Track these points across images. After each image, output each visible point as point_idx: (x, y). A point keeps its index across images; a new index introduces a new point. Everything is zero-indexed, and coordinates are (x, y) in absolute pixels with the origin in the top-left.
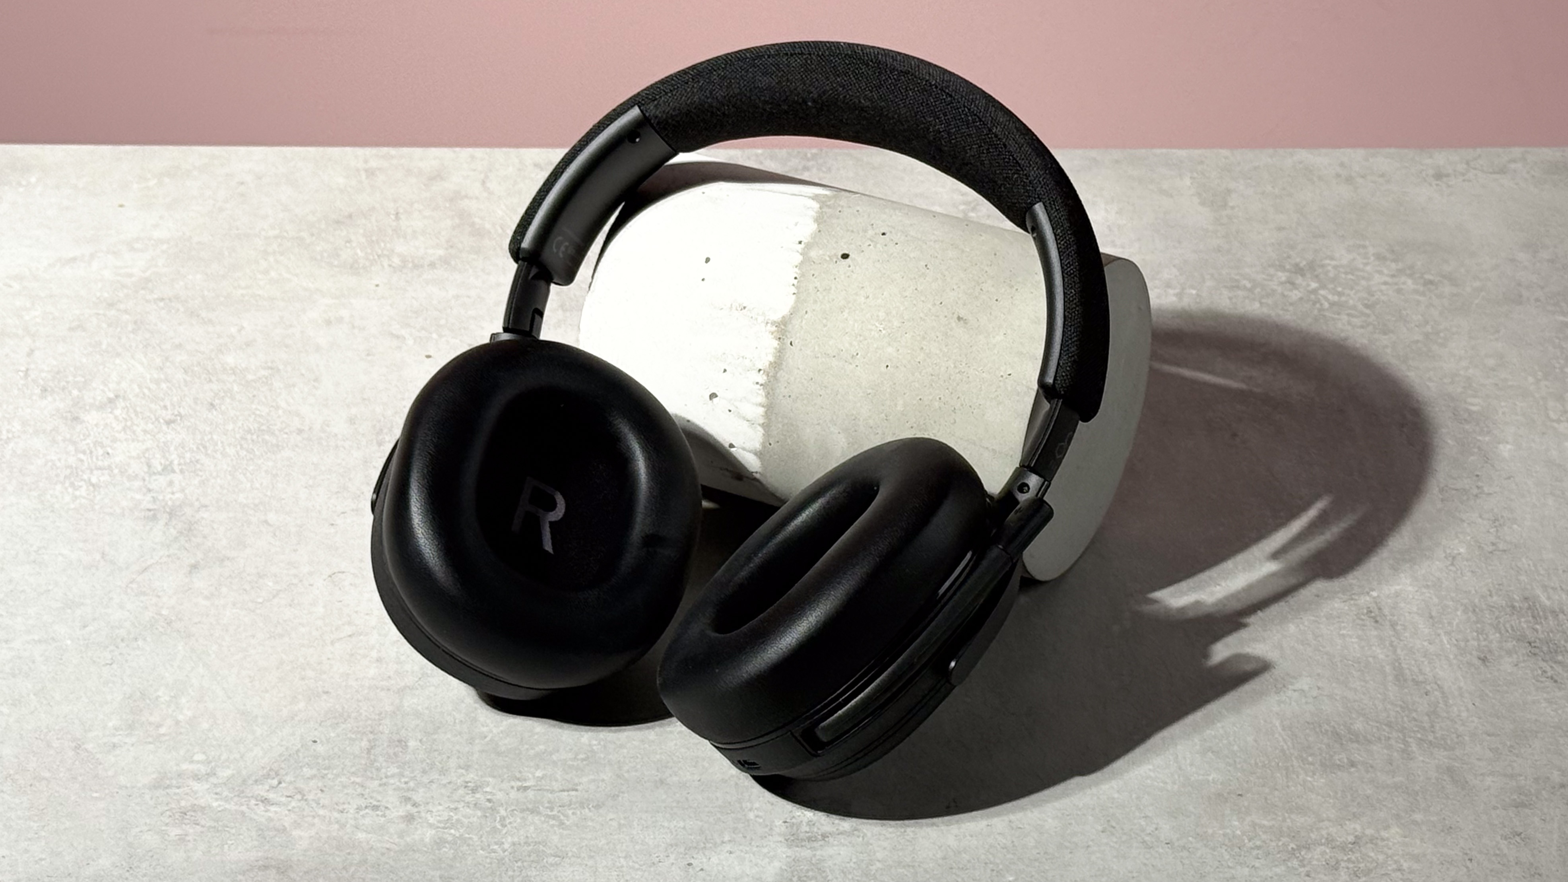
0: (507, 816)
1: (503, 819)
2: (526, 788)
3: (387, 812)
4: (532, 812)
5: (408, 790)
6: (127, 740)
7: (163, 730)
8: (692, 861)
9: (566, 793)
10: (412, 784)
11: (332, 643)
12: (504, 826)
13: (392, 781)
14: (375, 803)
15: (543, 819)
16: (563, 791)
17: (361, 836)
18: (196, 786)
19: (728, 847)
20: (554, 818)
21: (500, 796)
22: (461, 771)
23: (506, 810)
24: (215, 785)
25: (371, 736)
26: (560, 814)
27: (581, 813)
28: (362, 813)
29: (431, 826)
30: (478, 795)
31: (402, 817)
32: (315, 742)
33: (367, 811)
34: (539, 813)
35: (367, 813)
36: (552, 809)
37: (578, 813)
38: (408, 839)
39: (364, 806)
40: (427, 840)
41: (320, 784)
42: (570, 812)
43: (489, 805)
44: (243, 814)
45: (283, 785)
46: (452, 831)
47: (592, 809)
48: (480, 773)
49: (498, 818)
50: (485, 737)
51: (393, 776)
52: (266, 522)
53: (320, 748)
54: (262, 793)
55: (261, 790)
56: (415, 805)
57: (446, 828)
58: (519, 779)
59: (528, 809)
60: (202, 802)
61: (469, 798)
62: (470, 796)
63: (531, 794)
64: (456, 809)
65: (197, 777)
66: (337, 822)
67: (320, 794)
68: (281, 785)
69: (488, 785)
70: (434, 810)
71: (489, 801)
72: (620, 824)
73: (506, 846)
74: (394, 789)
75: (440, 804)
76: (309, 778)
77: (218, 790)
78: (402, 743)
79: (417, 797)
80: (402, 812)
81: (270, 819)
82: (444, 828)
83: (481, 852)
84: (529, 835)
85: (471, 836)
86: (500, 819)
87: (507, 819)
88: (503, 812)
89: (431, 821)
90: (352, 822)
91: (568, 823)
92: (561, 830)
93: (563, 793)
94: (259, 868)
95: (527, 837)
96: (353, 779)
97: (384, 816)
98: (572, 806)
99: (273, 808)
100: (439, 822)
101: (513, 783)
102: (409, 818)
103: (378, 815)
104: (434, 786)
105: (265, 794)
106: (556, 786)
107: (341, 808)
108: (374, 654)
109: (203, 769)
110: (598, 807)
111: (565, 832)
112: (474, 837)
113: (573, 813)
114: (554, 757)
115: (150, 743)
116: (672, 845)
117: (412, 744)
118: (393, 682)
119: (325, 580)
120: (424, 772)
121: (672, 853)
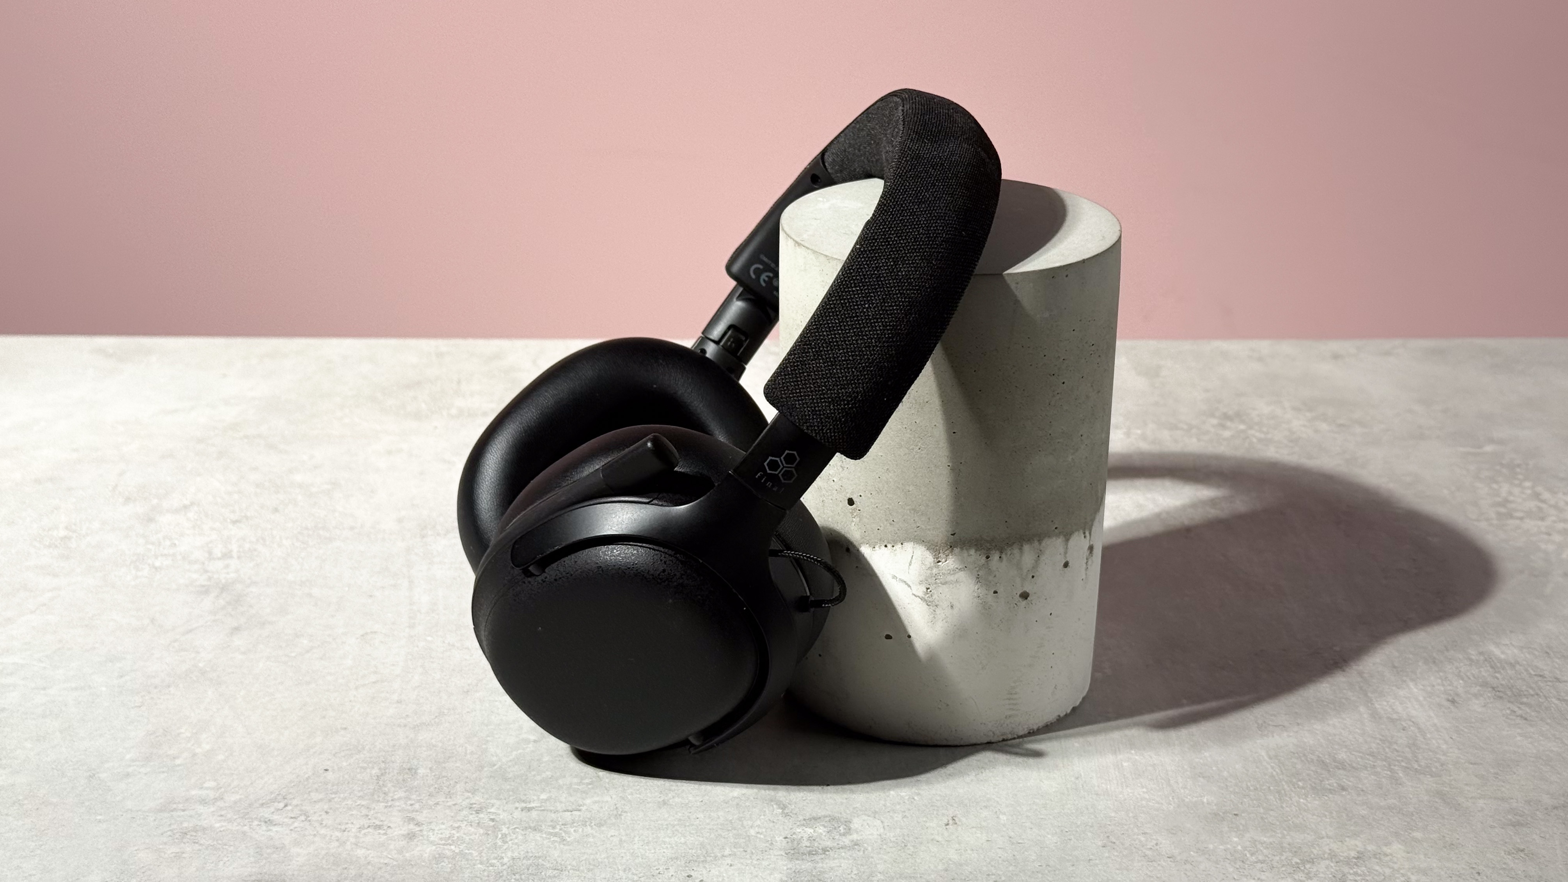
0: (509, 833)
1: (504, 836)
2: (529, 809)
3: (389, 831)
4: (534, 830)
5: (413, 811)
7: (177, 762)
9: (569, 813)
10: (417, 806)
11: (357, 689)
12: (505, 842)
13: (397, 804)
14: (378, 823)
15: (544, 836)
16: (568, 811)
17: (360, 852)
18: (202, 809)
20: (555, 835)
21: (503, 816)
22: (467, 794)
23: (508, 828)
24: (221, 809)
25: (383, 766)
26: (561, 831)
28: (363, 832)
29: (432, 843)
30: (481, 816)
31: (403, 835)
32: (326, 770)
33: (370, 830)
34: (541, 831)
35: (369, 832)
36: (554, 828)
37: (580, 830)
38: (407, 855)
39: (366, 826)
40: (426, 856)
41: (326, 807)
42: (572, 830)
43: (492, 824)
44: (244, 834)
45: (289, 808)
46: (453, 848)
47: (594, 827)
48: (486, 796)
49: (500, 836)
50: (494, 765)
51: (400, 799)
53: (331, 776)
54: (266, 816)
55: (265, 813)
56: (417, 824)
57: (447, 844)
58: (523, 802)
59: (530, 828)
60: (205, 824)
61: (472, 818)
62: (473, 816)
63: (534, 814)
64: (458, 827)
65: (204, 802)
66: (337, 840)
67: (324, 816)
68: (286, 808)
69: (493, 807)
70: (436, 829)
71: (493, 820)
72: (621, 840)
73: (505, 861)
74: (399, 811)
75: (443, 824)
76: (315, 802)
77: (223, 813)
78: (412, 771)
79: (420, 818)
80: (404, 831)
81: (271, 839)
82: (444, 845)
83: (480, 866)
84: (529, 851)
85: (470, 852)
86: (502, 835)
87: (508, 836)
88: (505, 830)
89: (432, 838)
90: (353, 840)
91: (569, 839)
92: (562, 846)
93: (566, 813)
95: (528, 852)
96: (359, 802)
97: (385, 834)
98: (575, 824)
99: (275, 829)
100: (441, 839)
101: (517, 805)
102: (411, 836)
103: (379, 834)
104: (439, 807)
105: (269, 816)
106: (560, 807)
107: (343, 828)
108: (396, 697)
109: (212, 795)
110: (600, 825)
111: (566, 847)
112: (474, 852)
113: (575, 831)
114: (561, 782)
115: (164, 772)
116: (672, 859)
117: (421, 771)
118: (408, 717)
119: (357, 639)
120: (431, 795)
121: (672, 866)
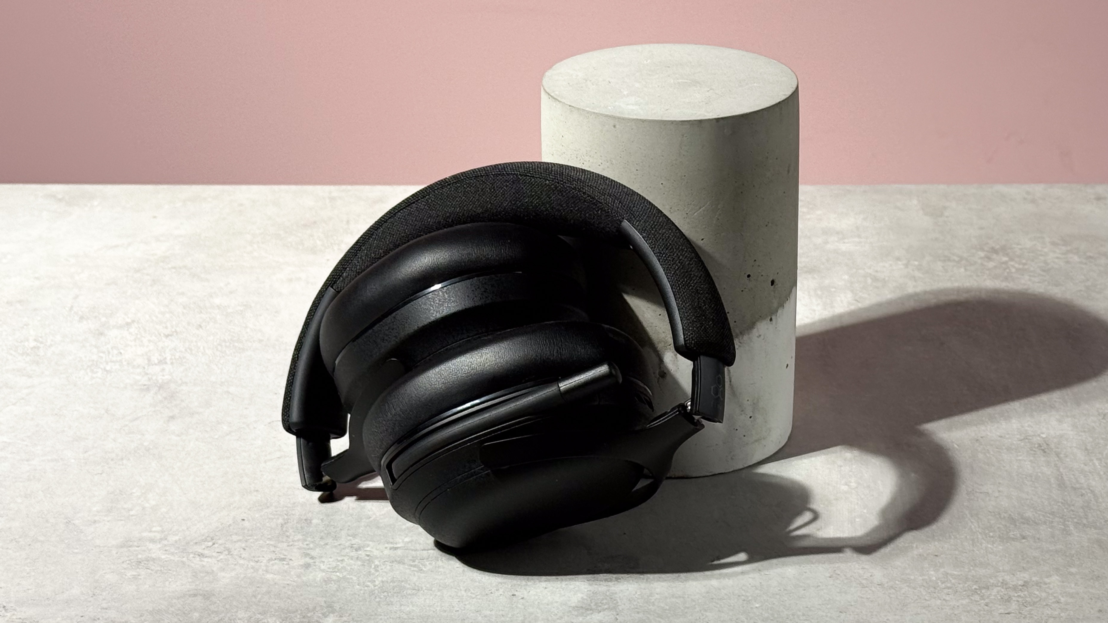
0: (380, 565)
1: (377, 566)
2: (396, 549)
3: (291, 562)
4: (399, 562)
5: (308, 549)
6: (106, 519)
7: (132, 513)
8: (516, 593)
9: (426, 552)
10: (311, 546)
11: (265, 462)
12: (377, 571)
13: (296, 544)
14: (283, 557)
15: (407, 567)
17: (269, 576)
18: (151, 546)
19: (544, 585)
20: (415, 566)
21: (376, 553)
22: (349, 538)
23: (380, 561)
24: (166, 546)
25: (285, 517)
26: (419, 564)
27: (435, 563)
28: (271, 563)
29: (323, 571)
30: (360, 552)
31: (301, 565)
32: (244, 520)
33: (276, 561)
34: (404, 564)
35: (275, 563)
36: (414, 561)
37: (434, 563)
38: (304, 579)
39: (274, 559)
40: (319, 579)
41: (244, 545)
42: (427, 563)
43: (368, 558)
44: (183, 563)
45: (216, 546)
46: (338, 574)
47: (444, 561)
48: (363, 539)
49: (373, 567)
50: (370, 518)
51: (298, 540)
53: (246, 524)
54: (199, 551)
55: (199, 549)
56: (312, 558)
57: (334, 572)
58: (392, 543)
59: (396, 561)
60: (154, 556)
61: (352, 554)
62: (354, 553)
63: (399, 552)
64: (342, 560)
65: (152, 541)
66: (252, 568)
67: (242, 551)
68: (214, 546)
69: (368, 546)
70: (326, 561)
71: (368, 556)
73: (377, 583)
74: (298, 548)
75: (331, 558)
76: (235, 542)
77: (167, 549)
78: (308, 521)
79: (313, 553)
80: (302, 562)
81: (204, 566)
82: (332, 572)
83: (358, 587)
84: (395, 577)
85: (351, 577)
86: (375, 567)
87: (380, 567)
88: (377, 562)
89: (323, 567)
90: (264, 568)
91: (424, 569)
92: (419, 574)
93: (423, 551)
94: (190, 596)
95: (393, 578)
96: (268, 542)
97: (288, 564)
98: (430, 559)
99: (206, 560)
100: (329, 568)
101: (386, 545)
102: (307, 566)
103: (284, 564)
104: (328, 547)
105: (202, 552)
106: (419, 547)
107: (256, 559)
109: (158, 536)
110: (448, 560)
111: (423, 575)
112: (353, 577)
113: (430, 564)
115: (122, 520)
116: (501, 583)
117: (315, 521)
119: (265, 425)
120: (322, 538)
121: (501, 588)
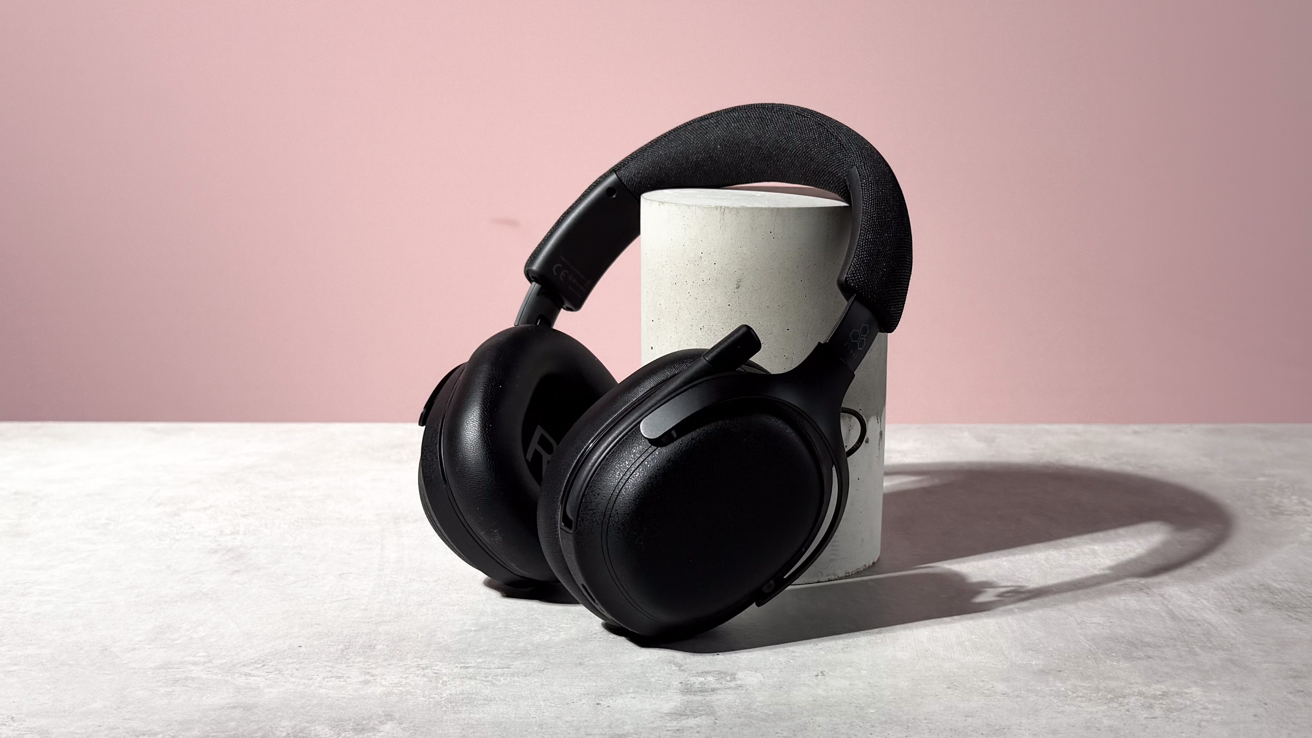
0: (449, 681)
1: (445, 682)
2: (467, 667)
3: (348, 679)
4: (470, 678)
5: (369, 669)
6: (147, 647)
7: (177, 642)
8: (601, 702)
9: (500, 670)
10: (373, 666)
11: (331, 603)
12: (445, 685)
13: (357, 664)
14: (340, 675)
15: (478, 682)
17: (322, 691)
18: (193, 668)
19: (633, 695)
20: (488, 681)
21: (445, 671)
22: (415, 659)
23: (448, 678)
24: (209, 667)
25: (348, 644)
26: (492, 680)
27: (511, 679)
28: (326, 680)
29: (384, 686)
30: (427, 671)
31: (360, 682)
32: (300, 646)
33: (331, 679)
34: (475, 679)
36: (487, 677)
37: (509, 679)
38: (362, 693)
39: (329, 677)
40: (378, 693)
41: (297, 667)
42: (502, 679)
43: (435, 675)
44: (226, 681)
45: (266, 667)
46: (401, 688)
47: (521, 677)
48: (432, 660)
49: (441, 682)
50: (440, 643)
51: (359, 662)
52: (300, 554)
53: (303, 649)
54: (246, 671)
55: (246, 670)
56: (373, 675)
57: (396, 687)
58: (463, 663)
59: (467, 677)
60: (194, 675)
61: (418, 672)
62: (420, 671)
63: (471, 670)
64: (407, 677)
65: (195, 664)
66: (304, 684)
67: (295, 671)
68: (264, 667)
69: (437, 665)
70: (388, 678)
71: (436, 673)
72: (543, 685)
73: (444, 695)
74: (358, 668)
75: (394, 675)
76: (288, 664)
77: (210, 670)
78: (372, 647)
79: (374, 672)
80: (362, 678)
81: (249, 684)
82: (393, 687)
83: (422, 698)
85: (416, 690)
86: (443, 682)
88: (445, 679)
89: (384, 682)
90: (317, 684)
91: (499, 684)
92: (492, 687)
93: (498, 669)
94: (229, 708)
95: (463, 691)
96: (325, 664)
97: (345, 681)
98: (505, 676)
99: (252, 678)
100: (391, 684)
101: (457, 665)
102: (366, 682)
103: (340, 680)
104: (391, 666)
105: (250, 672)
106: (492, 666)
107: (310, 677)
108: (363, 607)
109: (202, 660)
110: (525, 676)
111: (496, 689)
112: (418, 691)
113: (504, 679)
114: (494, 652)
115: (164, 648)
116: (584, 694)
117: (379, 647)
118: (373, 619)
119: (335, 576)
120: (385, 660)
121: (584, 698)
